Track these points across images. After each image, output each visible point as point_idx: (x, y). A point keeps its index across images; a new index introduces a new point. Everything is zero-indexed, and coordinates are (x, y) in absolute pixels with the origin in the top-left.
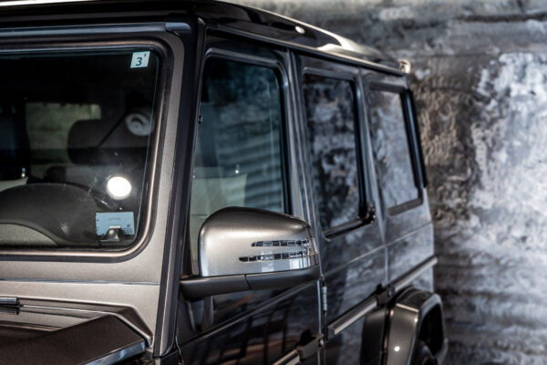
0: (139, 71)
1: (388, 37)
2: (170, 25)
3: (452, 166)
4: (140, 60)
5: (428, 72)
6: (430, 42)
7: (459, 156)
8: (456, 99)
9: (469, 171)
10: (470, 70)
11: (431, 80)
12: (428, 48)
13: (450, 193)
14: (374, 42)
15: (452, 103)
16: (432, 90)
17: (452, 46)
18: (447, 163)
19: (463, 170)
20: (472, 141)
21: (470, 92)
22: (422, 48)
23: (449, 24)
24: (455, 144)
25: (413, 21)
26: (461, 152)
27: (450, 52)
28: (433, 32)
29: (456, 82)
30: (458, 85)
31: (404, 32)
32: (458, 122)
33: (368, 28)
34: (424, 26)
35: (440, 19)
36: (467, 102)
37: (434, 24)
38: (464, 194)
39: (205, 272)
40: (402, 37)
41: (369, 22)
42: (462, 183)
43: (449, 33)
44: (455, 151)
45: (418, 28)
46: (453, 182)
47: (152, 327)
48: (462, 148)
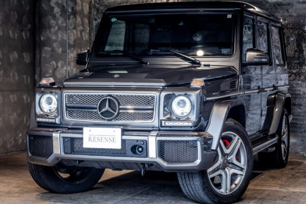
0: (229, 19)
1: (271, 8)
2: (236, 9)
3: (294, 57)
4: (229, 16)
5: (286, 22)
6: (287, 11)
7: (297, 53)
8: (296, 32)
9: (301, 59)
10: (302, 21)
11: (287, 25)
12: (286, 13)
13: (294, 67)
14: (267, 10)
15: (295, 34)
16: (288, 29)
17: (296, 13)
18: (292, 56)
19: (298, 59)
20: (302, 48)
21: (302, 29)
22: (284, 13)
23: (295, 4)
24: (296, 49)
25: (281, 3)
26: (298, 52)
27: (295, 15)
28: (288, 7)
29: (296, 26)
30: (297, 27)
31: (278, 7)
32: (297, 41)
33: (264, 5)
34: (285, 5)
35: (291, 2)
36: (300, 33)
37: (289, 4)
38: (299, 67)
39: (247, 60)
40: (277, 8)
41: (264, 2)
42: (298, 64)
43: (294, 7)
44: (296, 51)
45: (283, 5)
46: (295, 63)
47: (238, 69)
48: (298, 50)
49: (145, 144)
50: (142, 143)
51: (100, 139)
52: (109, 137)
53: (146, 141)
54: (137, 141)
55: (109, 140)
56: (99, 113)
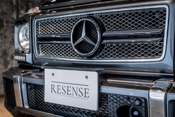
49: (143, 104)
50: (137, 103)
51: (66, 89)
52: (79, 87)
53: (145, 99)
54: (129, 98)
55: (79, 93)
56: (73, 46)
